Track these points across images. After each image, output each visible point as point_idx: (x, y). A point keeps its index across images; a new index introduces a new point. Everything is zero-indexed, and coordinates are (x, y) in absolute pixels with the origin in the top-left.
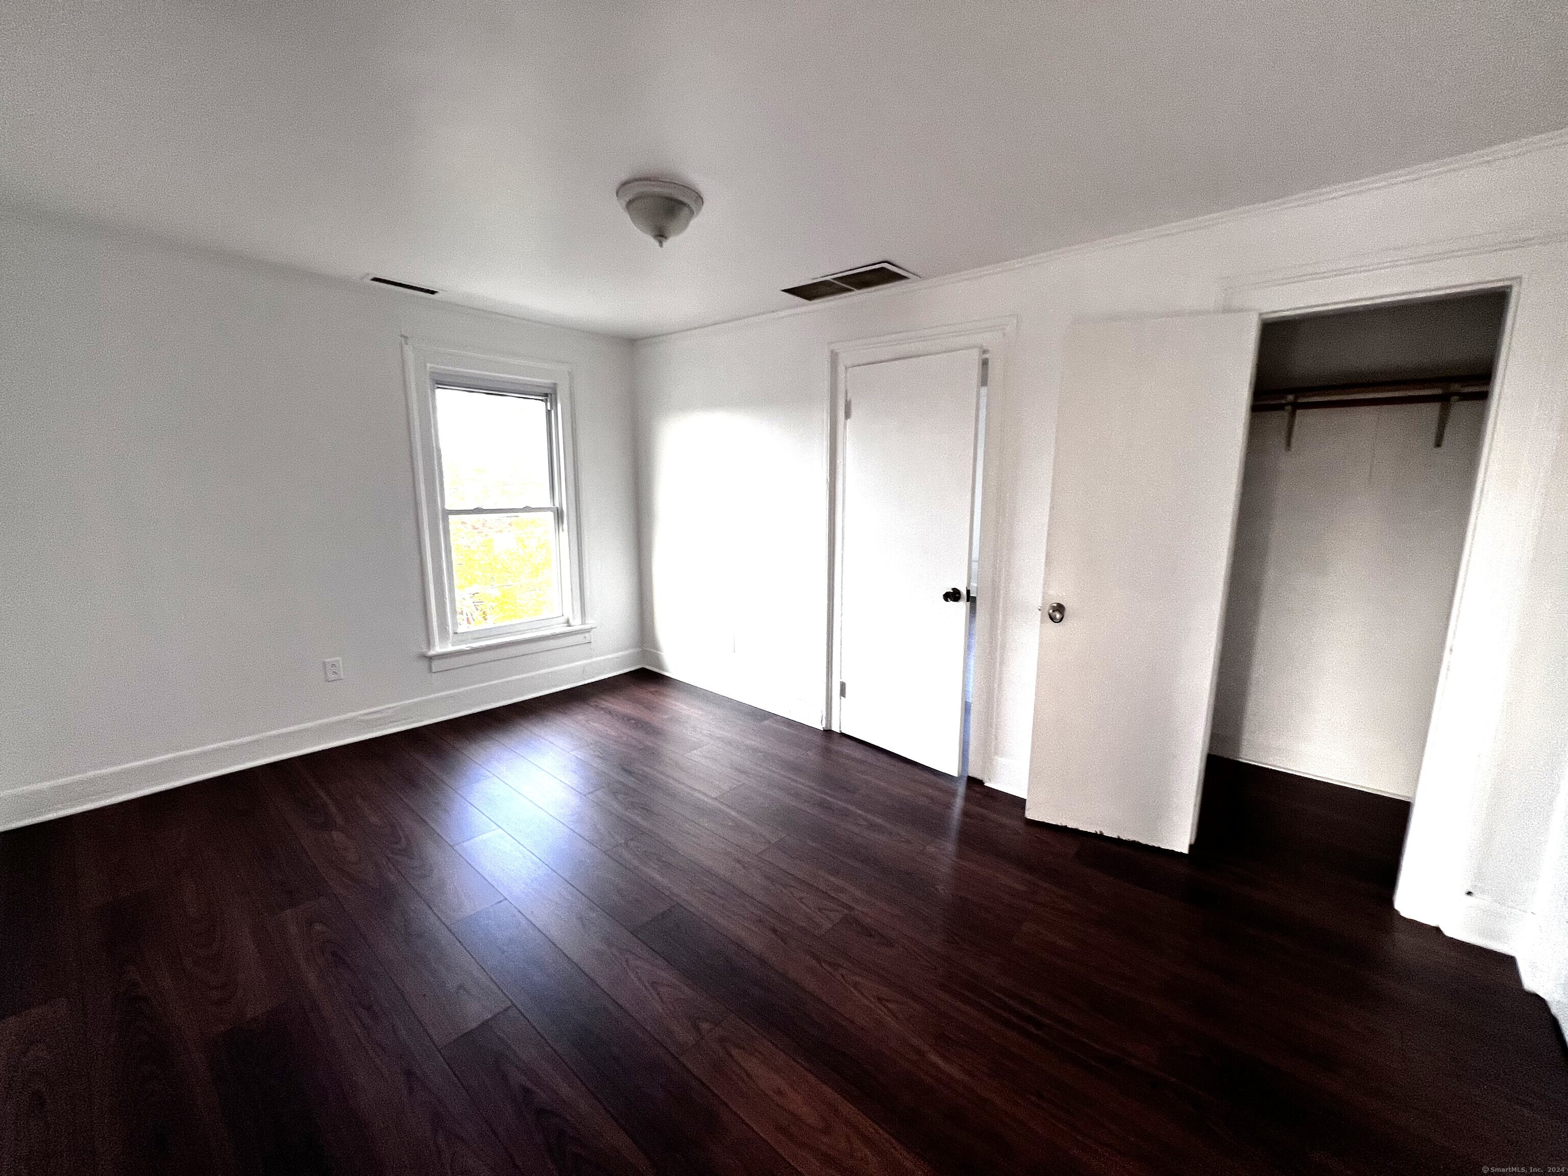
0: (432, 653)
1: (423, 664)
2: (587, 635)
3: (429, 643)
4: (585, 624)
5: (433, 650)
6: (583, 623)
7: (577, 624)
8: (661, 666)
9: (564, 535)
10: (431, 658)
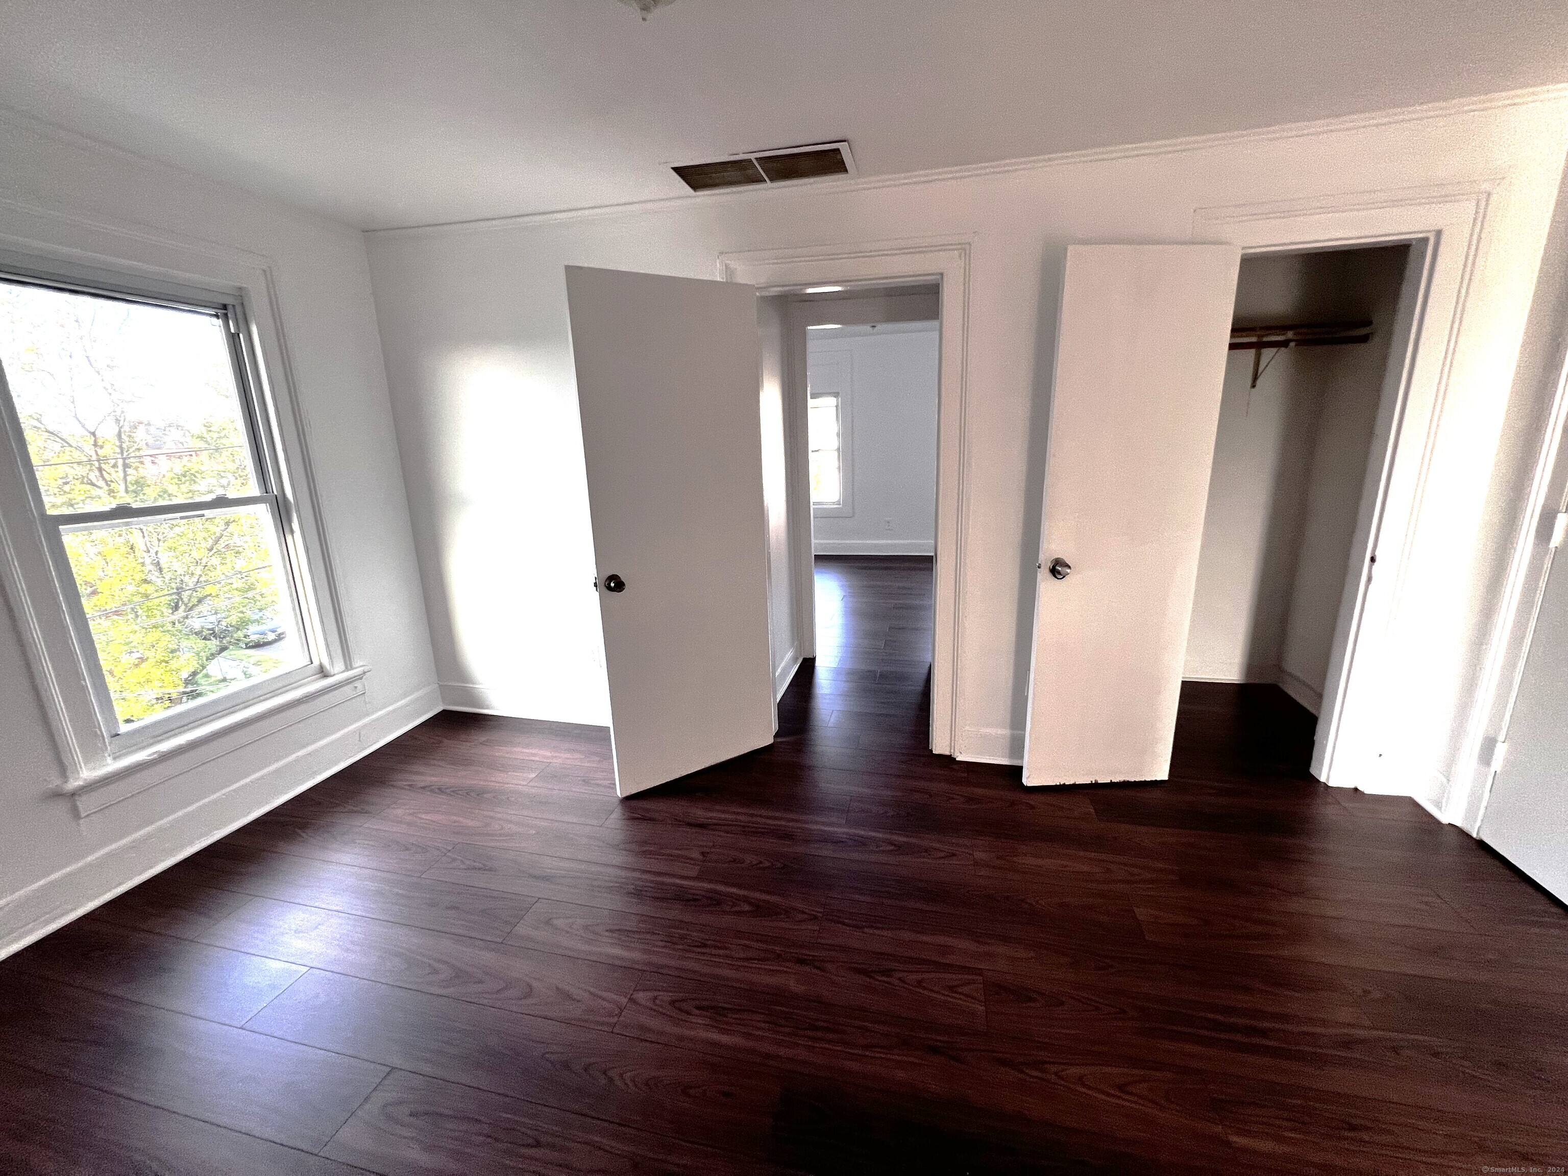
0: (74, 784)
1: (60, 809)
2: (358, 684)
3: (63, 771)
4: (352, 668)
5: (77, 779)
6: (348, 666)
7: (339, 673)
8: (477, 702)
9: (296, 541)
10: (73, 794)
